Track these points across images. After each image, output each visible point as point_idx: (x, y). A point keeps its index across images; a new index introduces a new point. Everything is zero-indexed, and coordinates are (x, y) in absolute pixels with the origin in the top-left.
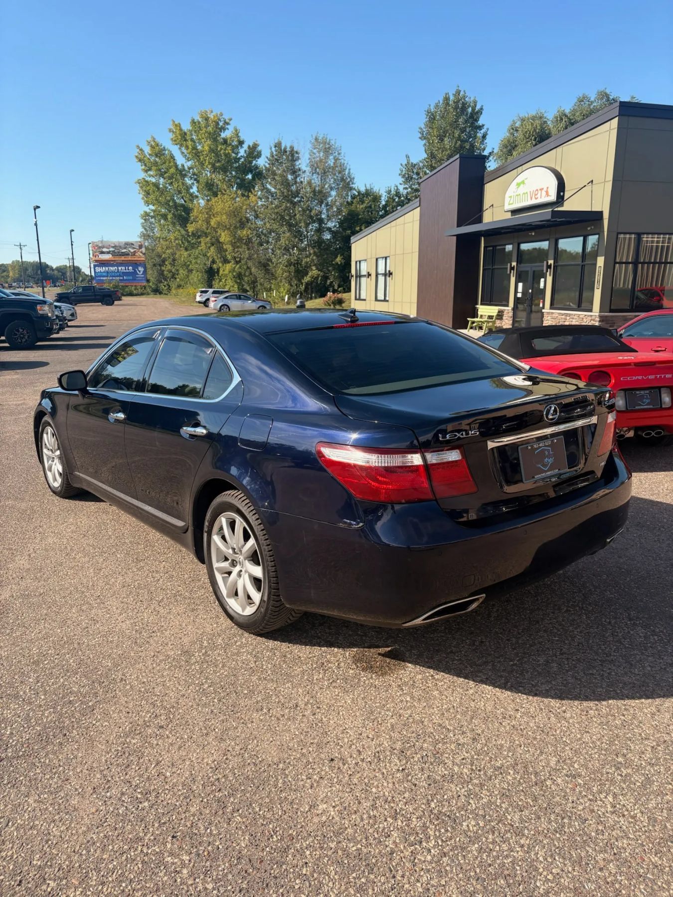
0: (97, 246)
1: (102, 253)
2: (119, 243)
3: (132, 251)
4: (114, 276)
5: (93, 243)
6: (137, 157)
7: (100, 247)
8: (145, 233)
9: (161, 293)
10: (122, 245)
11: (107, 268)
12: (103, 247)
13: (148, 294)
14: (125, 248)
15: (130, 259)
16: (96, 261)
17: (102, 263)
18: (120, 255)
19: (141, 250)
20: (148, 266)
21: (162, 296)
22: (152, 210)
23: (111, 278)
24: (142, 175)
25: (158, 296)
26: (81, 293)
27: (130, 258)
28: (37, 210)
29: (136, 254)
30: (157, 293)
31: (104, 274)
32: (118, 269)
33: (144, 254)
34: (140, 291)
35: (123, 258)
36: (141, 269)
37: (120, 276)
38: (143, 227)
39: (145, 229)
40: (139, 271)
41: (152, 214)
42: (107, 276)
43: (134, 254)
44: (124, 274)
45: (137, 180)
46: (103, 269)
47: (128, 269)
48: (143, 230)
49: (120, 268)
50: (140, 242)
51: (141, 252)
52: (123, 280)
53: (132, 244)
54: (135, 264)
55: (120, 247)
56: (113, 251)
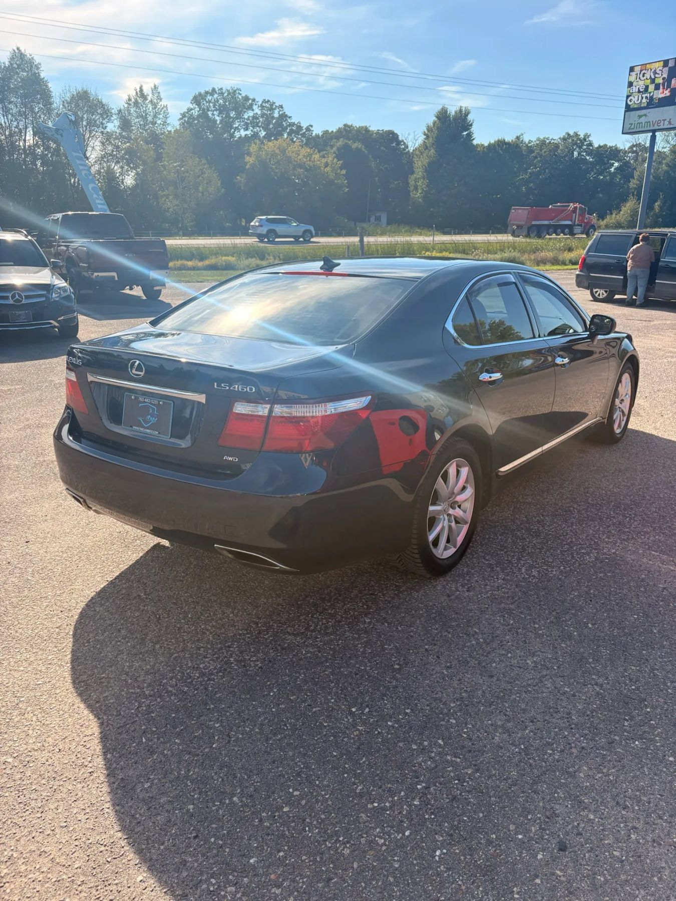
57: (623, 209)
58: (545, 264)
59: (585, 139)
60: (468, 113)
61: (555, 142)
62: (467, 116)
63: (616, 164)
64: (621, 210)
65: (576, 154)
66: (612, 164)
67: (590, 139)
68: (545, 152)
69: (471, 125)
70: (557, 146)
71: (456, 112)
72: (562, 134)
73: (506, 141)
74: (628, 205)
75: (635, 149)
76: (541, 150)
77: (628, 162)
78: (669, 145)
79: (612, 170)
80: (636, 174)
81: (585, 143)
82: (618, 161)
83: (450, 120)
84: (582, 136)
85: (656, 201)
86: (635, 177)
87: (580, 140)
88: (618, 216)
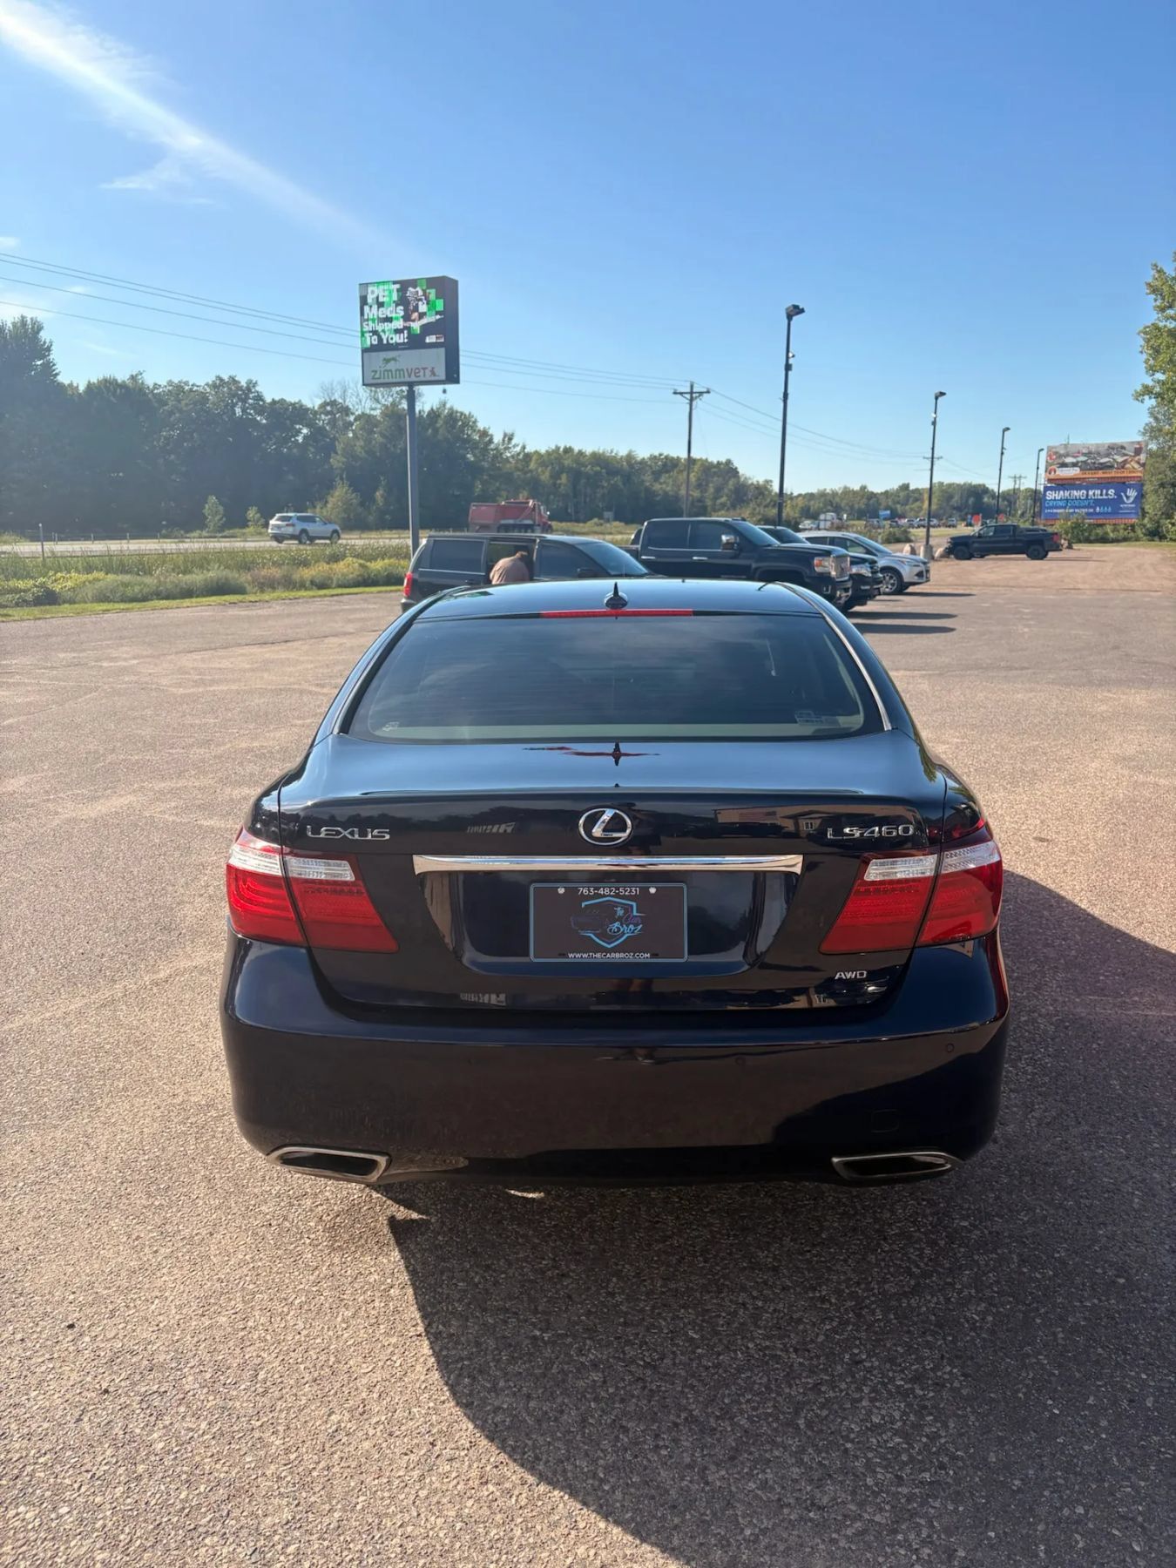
0: (1056, 453)
1: (1064, 465)
2: (1098, 445)
3: (1120, 459)
4: (1079, 507)
5: (1050, 449)
6: (1149, 285)
7: (1060, 456)
8: (1155, 425)
9: (1162, 537)
10: (1102, 450)
11: (1067, 493)
12: (1067, 455)
13: (1137, 539)
14: (1108, 455)
15: (1113, 475)
16: (1050, 481)
17: (1061, 484)
18: (1096, 469)
19: (1137, 458)
20: (1148, 488)
21: (1164, 543)
22: (1159, 382)
23: (1071, 511)
24: (1152, 317)
25: (1157, 543)
26: (990, 537)
27: (1113, 473)
28: (940, 399)
29: (1128, 466)
30: (1156, 538)
31: (1060, 504)
32: (1087, 495)
33: (1143, 465)
34: (1122, 533)
35: (1100, 474)
36: (1132, 493)
37: (1088, 507)
38: (1152, 414)
39: (1156, 419)
40: (1128, 497)
41: (1157, 389)
42: (1065, 508)
43: (1123, 465)
44: (1098, 502)
45: (1141, 328)
46: (1061, 494)
47: (1107, 494)
48: (1152, 420)
49: (1091, 493)
50: (1139, 443)
51: (1138, 463)
52: (1095, 513)
53: (1123, 448)
54: (1122, 485)
55: (1099, 454)
56: (1084, 462)
57: (331, 500)
58: (274, 588)
59: (249, 389)
60: (40, 328)
61: (201, 389)
62: (38, 332)
63: (305, 431)
64: (327, 502)
65: (238, 411)
66: (299, 431)
67: (258, 388)
68: (187, 405)
69: (49, 349)
70: (203, 398)
71: (14, 324)
72: (210, 379)
73: (119, 381)
74: (337, 493)
75: (329, 408)
76: (179, 401)
77: (322, 428)
78: (379, 406)
79: (300, 439)
80: (339, 447)
81: (251, 396)
82: (307, 426)
83: (5, 338)
84: (243, 384)
85: (376, 489)
86: (339, 452)
87: (241, 388)
88: (324, 511)
